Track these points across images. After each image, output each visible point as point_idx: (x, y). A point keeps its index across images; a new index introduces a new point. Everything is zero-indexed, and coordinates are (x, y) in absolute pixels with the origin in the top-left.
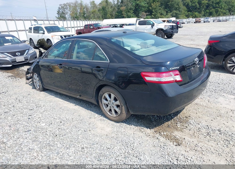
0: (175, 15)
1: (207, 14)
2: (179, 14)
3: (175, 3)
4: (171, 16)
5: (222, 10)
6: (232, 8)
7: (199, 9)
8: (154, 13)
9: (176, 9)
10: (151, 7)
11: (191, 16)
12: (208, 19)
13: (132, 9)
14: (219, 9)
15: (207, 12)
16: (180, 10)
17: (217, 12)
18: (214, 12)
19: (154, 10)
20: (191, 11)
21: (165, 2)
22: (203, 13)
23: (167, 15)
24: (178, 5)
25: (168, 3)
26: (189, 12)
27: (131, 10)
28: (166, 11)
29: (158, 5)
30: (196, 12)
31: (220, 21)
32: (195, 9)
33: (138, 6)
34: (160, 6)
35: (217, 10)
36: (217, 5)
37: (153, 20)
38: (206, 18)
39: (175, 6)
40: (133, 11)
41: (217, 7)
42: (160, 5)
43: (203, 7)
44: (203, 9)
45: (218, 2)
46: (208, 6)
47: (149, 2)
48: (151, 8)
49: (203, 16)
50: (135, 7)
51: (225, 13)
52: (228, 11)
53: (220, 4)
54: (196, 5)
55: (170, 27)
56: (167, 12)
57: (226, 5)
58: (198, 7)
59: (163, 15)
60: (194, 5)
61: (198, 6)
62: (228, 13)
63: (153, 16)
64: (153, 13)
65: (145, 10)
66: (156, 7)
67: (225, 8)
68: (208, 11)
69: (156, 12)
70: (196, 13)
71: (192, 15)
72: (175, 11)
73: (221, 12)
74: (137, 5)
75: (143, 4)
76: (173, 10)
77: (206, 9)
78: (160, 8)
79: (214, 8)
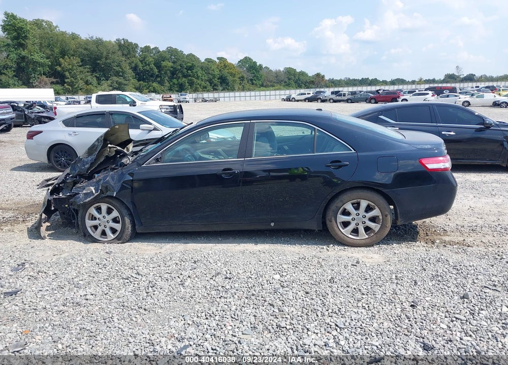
0: (117, 85)
1: (176, 86)
2: (125, 85)
3: (113, 63)
4: (111, 88)
5: (199, 82)
6: (213, 80)
7: (157, 76)
8: (68, 78)
9: (117, 74)
10: (60, 65)
11: (146, 89)
12: (186, 97)
13: (10, 68)
14: (195, 80)
15: (174, 84)
16: (126, 76)
17: (191, 84)
18: (187, 84)
19: (67, 74)
20: (144, 80)
21: (90, 58)
22: (167, 84)
23: (99, 84)
24: (119, 66)
25: (98, 62)
26: (141, 82)
27: (6, 69)
28: (96, 76)
29: (75, 62)
30: (153, 81)
31: (206, 101)
32: (152, 76)
33: (24, 61)
34: (80, 66)
35: (191, 80)
36: (189, 71)
37: (130, 94)
38: (181, 95)
39: (114, 68)
40: (14, 71)
41: (190, 76)
42: (81, 64)
43: (166, 73)
44: (167, 78)
45: (191, 67)
46: (174, 73)
47: (52, 55)
48: (59, 69)
49: (169, 90)
50: (18, 64)
51: (206, 88)
52: (209, 84)
53: (194, 71)
54: (152, 69)
55: (169, 108)
56: (98, 79)
57: (204, 73)
58: (157, 73)
59: (91, 86)
60: (147, 68)
61: (156, 70)
62: (210, 88)
63: (67, 87)
64: (66, 80)
65: (44, 72)
66: (73, 66)
67: (203, 78)
68: (175, 81)
69: (74, 77)
70: (155, 84)
71: (148, 88)
72: (115, 78)
73: (198, 84)
74: (23, 58)
75: (37, 57)
76: (111, 75)
77: (171, 78)
78: (81, 69)
79: (185, 76)
